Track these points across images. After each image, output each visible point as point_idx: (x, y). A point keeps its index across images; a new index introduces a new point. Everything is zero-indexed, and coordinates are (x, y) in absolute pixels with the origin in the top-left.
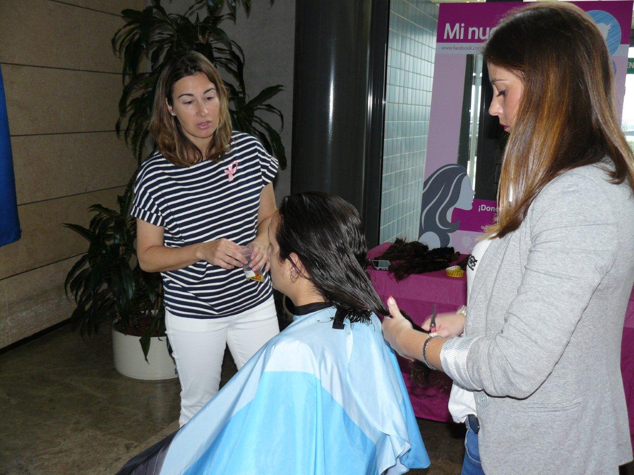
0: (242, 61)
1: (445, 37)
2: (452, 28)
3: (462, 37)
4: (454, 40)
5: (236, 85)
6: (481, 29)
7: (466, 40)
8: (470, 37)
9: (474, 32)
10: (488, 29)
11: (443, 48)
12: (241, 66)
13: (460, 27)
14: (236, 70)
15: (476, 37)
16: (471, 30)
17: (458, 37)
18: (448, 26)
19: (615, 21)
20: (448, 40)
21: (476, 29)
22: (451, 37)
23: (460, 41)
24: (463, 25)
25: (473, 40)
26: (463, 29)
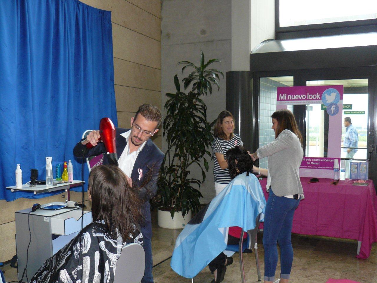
0: (206, 109)
1: (280, 99)
2: (282, 96)
3: (286, 99)
4: (283, 100)
5: (204, 118)
6: (292, 96)
7: (287, 100)
8: (288, 99)
9: (290, 97)
10: (294, 96)
11: (279, 103)
12: (205, 111)
13: (285, 95)
14: (204, 113)
15: (291, 99)
16: (288, 96)
17: (284, 99)
18: (280, 95)
19: (338, 92)
20: (281, 100)
21: (290, 96)
22: (282, 99)
23: (285, 100)
24: (286, 94)
25: (289, 100)
26: (286, 96)
